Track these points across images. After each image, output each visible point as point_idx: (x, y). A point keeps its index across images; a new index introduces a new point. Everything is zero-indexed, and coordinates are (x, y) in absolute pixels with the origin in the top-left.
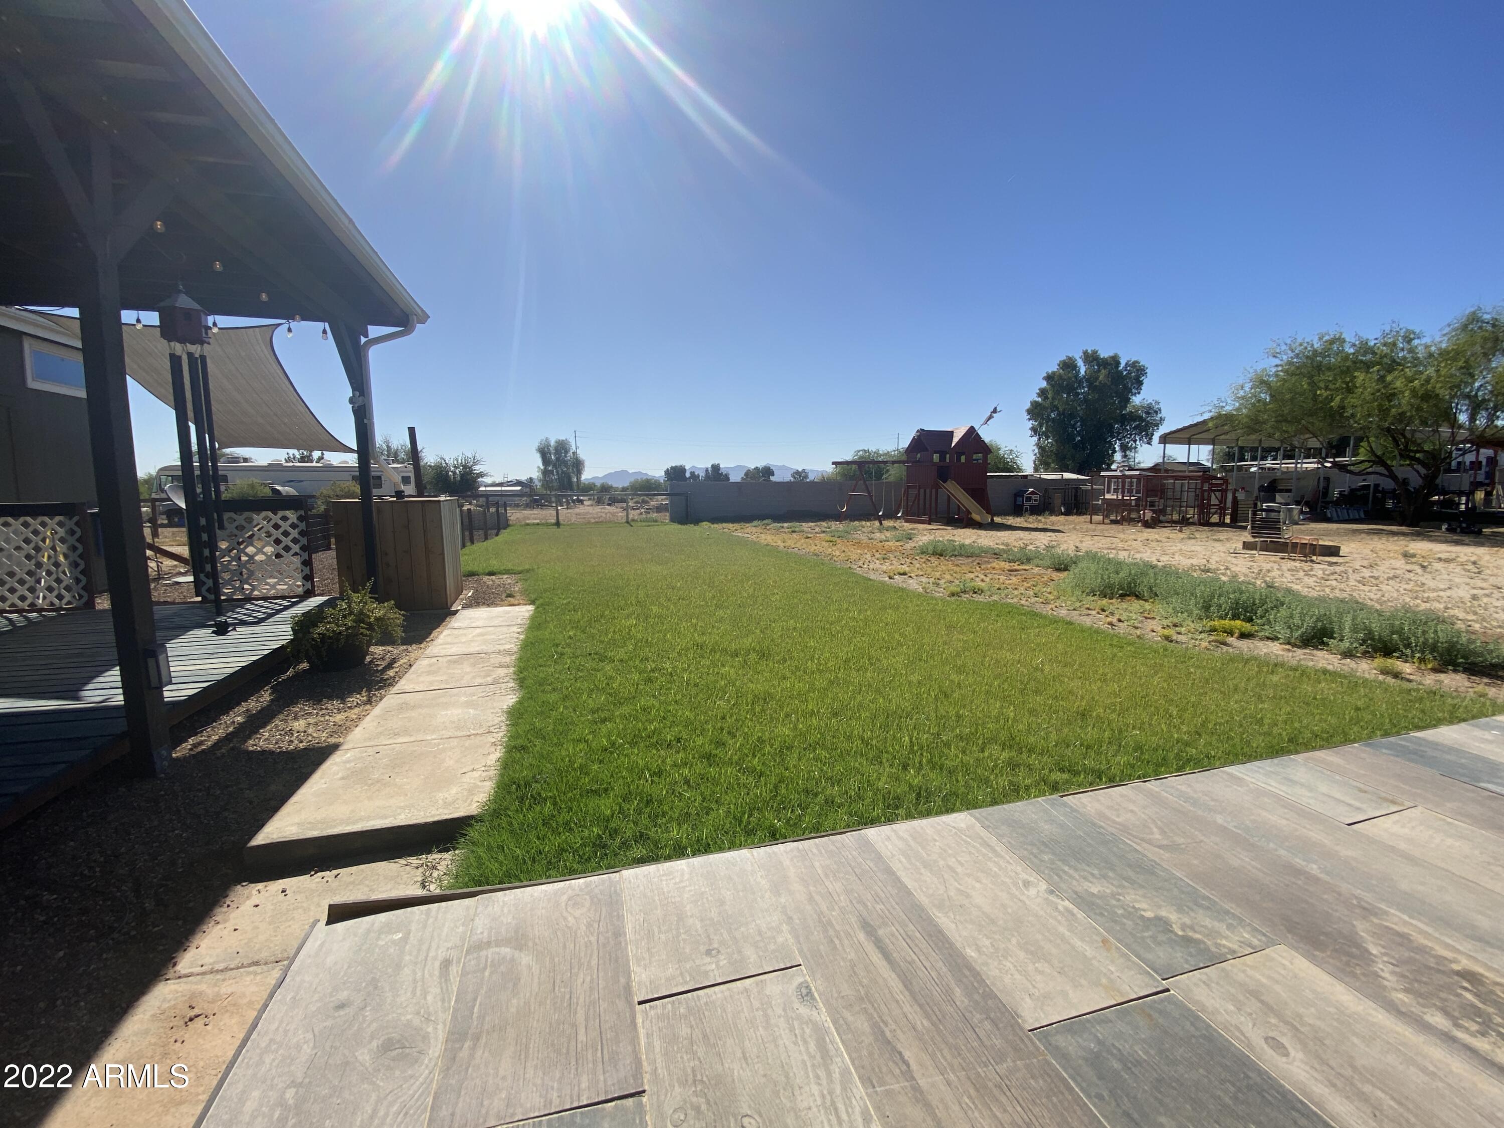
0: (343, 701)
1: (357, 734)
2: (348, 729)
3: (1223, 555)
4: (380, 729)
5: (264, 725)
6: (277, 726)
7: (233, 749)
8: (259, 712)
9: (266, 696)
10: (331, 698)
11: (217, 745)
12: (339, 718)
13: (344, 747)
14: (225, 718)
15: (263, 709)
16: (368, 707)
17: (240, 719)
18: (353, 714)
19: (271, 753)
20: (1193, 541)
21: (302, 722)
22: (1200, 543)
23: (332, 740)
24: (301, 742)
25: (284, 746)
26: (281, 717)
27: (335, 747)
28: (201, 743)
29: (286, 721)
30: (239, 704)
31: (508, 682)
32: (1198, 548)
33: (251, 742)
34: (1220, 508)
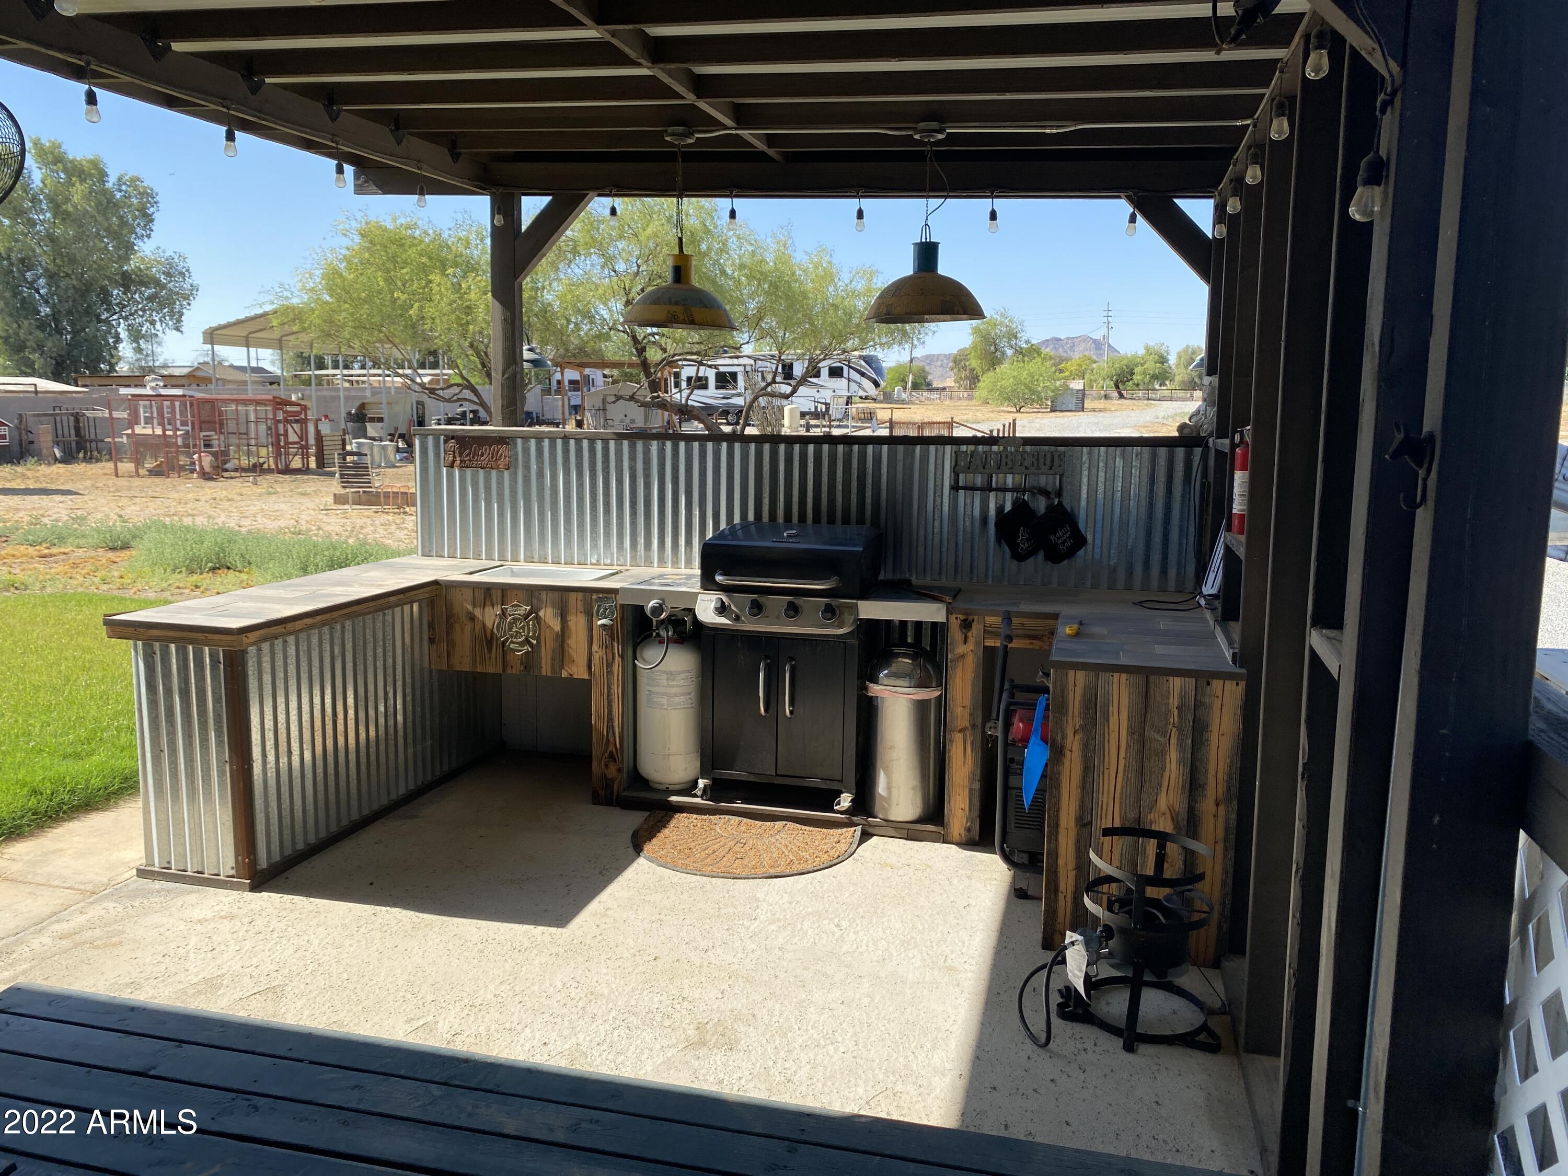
3: (312, 512)
20: (274, 497)
22: (282, 499)
32: (283, 507)
34: (302, 447)
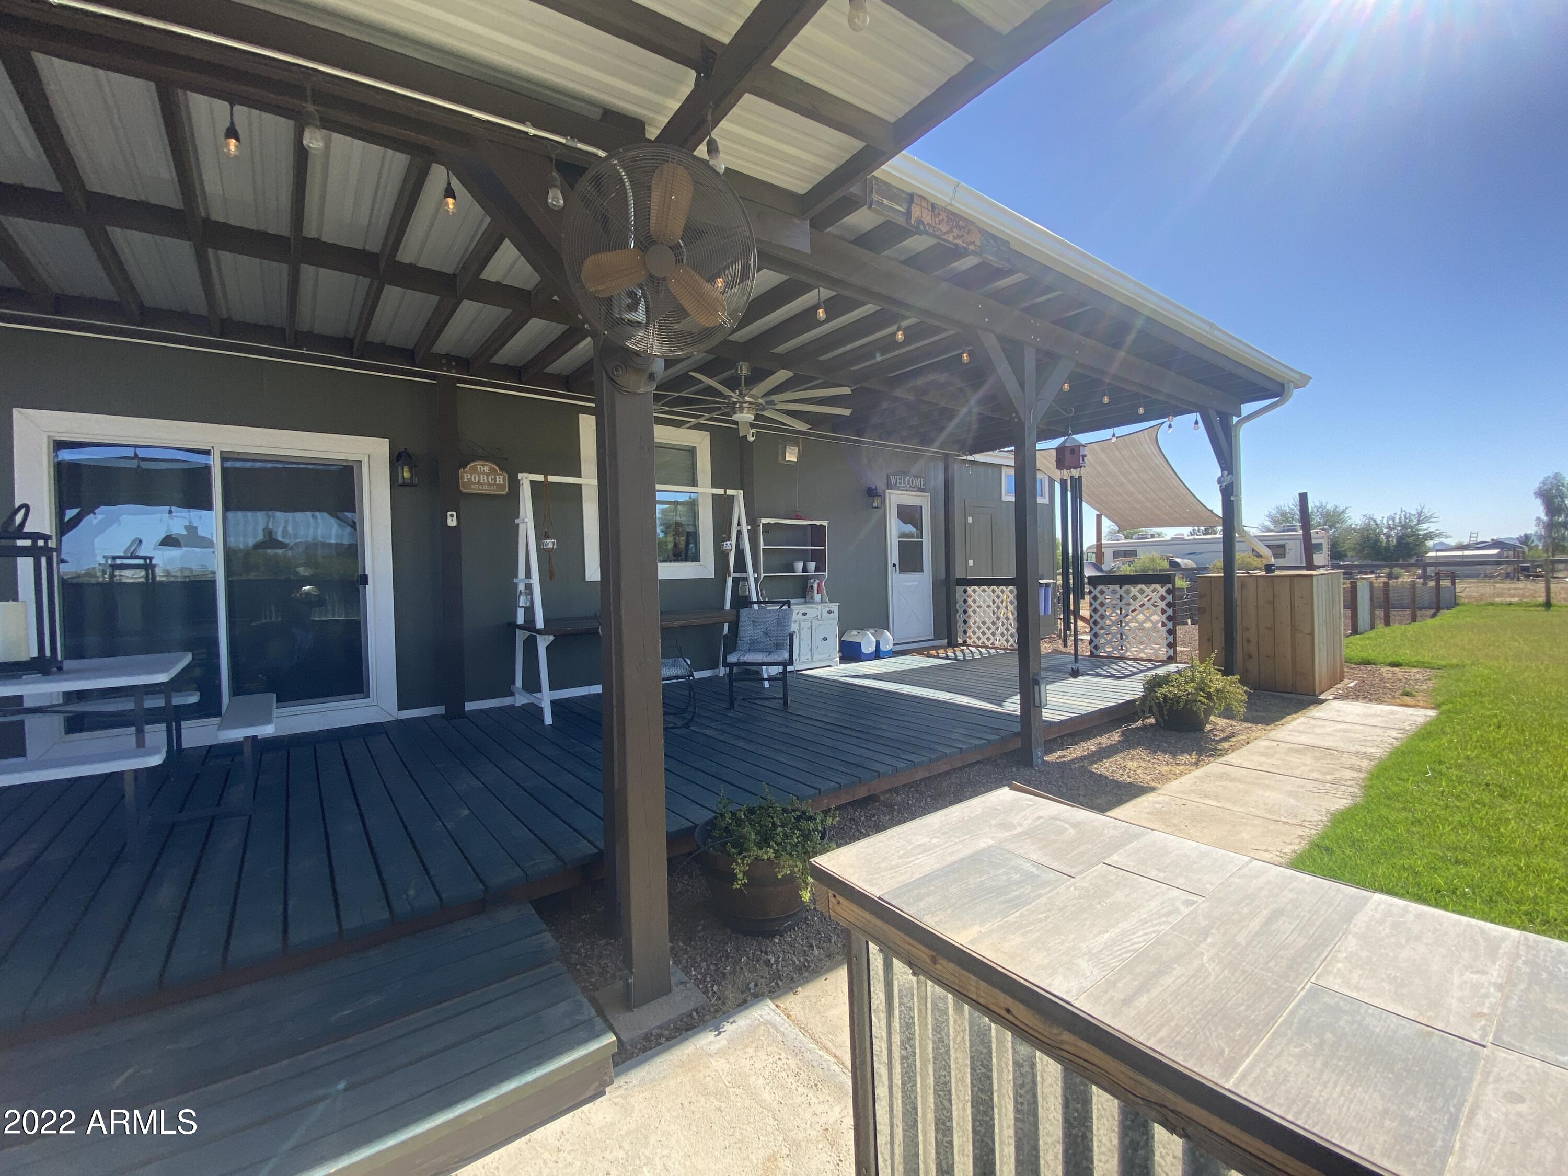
0: (1174, 757)
1: (1174, 785)
2: (1169, 780)
4: (1194, 788)
5: (1108, 757)
6: (1116, 761)
7: (1083, 766)
8: (1108, 747)
9: (1115, 737)
10: (1165, 752)
11: (1073, 761)
12: (1164, 769)
13: (1159, 792)
14: (1083, 744)
15: (1111, 745)
16: (1194, 768)
17: (1093, 748)
18: (1177, 769)
19: (1106, 778)
21: (1135, 764)
23: (1152, 784)
24: (1129, 777)
25: (1117, 777)
26: (1122, 755)
27: (1153, 789)
28: (1064, 756)
29: (1124, 759)
30: (1095, 737)
31: (1351, 786)
33: (1096, 766)
